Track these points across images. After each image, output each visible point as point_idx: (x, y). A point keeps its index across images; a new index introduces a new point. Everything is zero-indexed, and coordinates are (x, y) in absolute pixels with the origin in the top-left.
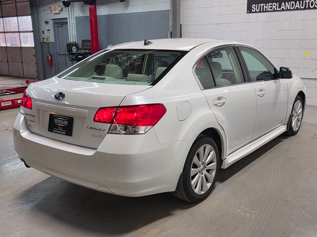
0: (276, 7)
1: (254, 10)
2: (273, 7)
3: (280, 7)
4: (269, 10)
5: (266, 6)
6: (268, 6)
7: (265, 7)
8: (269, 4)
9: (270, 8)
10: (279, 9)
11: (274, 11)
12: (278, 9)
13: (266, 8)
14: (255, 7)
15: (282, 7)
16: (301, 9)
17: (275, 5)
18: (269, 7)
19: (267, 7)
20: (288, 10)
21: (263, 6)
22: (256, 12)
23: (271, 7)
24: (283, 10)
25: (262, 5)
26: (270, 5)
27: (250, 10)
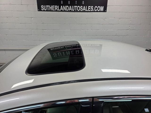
0: (58, 8)
1: (43, 9)
2: (56, 8)
3: (60, 9)
4: (53, 10)
5: (51, 7)
6: (52, 7)
7: (50, 8)
8: (53, 6)
9: (54, 9)
10: (60, 10)
11: (56, 11)
12: (59, 10)
13: (51, 9)
14: (44, 7)
15: (61, 9)
16: (72, 11)
17: (56, 7)
18: (53, 8)
19: (51, 8)
20: (65, 11)
21: (49, 7)
22: (44, 11)
23: (54, 8)
24: (62, 11)
25: (48, 6)
26: (53, 7)
27: (40, 9)
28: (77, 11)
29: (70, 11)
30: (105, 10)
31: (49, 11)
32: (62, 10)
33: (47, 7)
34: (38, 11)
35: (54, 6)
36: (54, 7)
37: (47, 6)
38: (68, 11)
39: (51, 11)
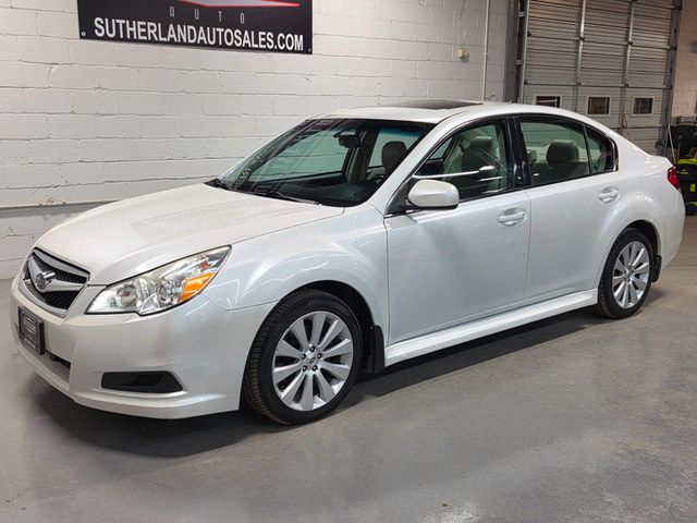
0: (157, 33)
1: (100, 31)
2: (150, 31)
3: (165, 35)
4: (141, 38)
5: (131, 26)
6: (136, 28)
7: (129, 29)
8: (140, 23)
9: (143, 34)
10: (164, 39)
11: (152, 42)
12: (161, 39)
13: (132, 33)
14: (104, 25)
15: (170, 36)
16: (208, 46)
17: (152, 28)
18: (140, 30)
19: (134, 29)
20: (182, 44)
21: (124, 25)
22: (105, 38)
23: (144, 30)
24: (172, 43)
25: (121, 22)
26: (142, 26)
28: (224, 46)
29: (202, 45)
30: (307, 48)
31: (125, 40)
32: (172, 39)
33: (117, 25)
34: (81, 37)
35: (144, 23)
36: (145, 27)
37: (118, 21)
38: (195, 45)
39: (132, 40)
